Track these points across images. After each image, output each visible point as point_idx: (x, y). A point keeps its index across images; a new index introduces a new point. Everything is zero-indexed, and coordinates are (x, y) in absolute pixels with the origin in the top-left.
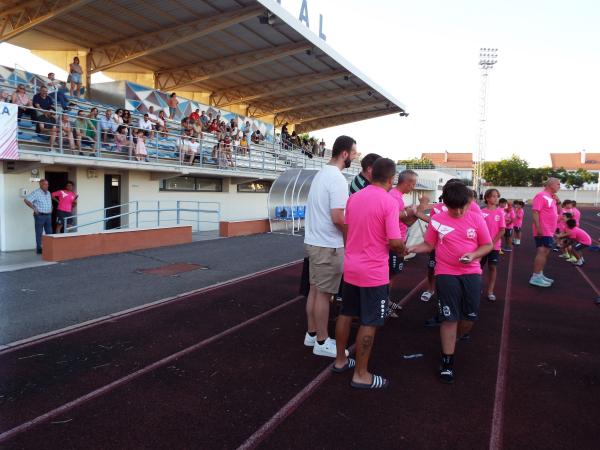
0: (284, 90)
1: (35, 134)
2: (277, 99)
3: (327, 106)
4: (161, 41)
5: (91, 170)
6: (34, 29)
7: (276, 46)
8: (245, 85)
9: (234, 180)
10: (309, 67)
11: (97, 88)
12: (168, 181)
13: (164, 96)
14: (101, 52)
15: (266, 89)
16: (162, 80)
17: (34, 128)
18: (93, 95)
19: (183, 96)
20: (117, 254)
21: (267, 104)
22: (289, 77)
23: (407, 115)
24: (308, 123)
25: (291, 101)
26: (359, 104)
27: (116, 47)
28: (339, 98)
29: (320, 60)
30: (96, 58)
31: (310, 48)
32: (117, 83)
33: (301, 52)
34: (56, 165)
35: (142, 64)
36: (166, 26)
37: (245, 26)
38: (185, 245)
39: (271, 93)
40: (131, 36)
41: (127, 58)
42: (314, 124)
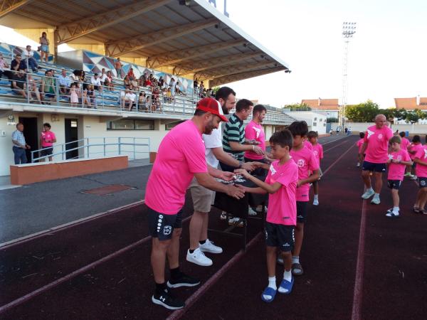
0: (200, 55)
1: (10, 89)
2: (195, 62)
3: (232, 66)
4: (108, 19)
5: (54, 115)
6: (13, 13)
7: (193, 22)
8: (171, 52)
9: (163, 121)
10: (217, 37)
11: (63, 55)
12: (114, 123)
13: (112, 61)
14: (65, 29)
15: (187, 55)
16: (111, 49)
17: (10, 85)
18: (59, 61)
19: (126, 61)
20: (70, 178)
21: (188, 66)
22: (202, 45)
23: (290, 72)
24: (219, 79)
25: (206, 63)
26: (255, 65)
27: (75, 25)
28: (240, 60)
29: (226, 32)
30: (61, 34)
31: (217, 24)
32: (76, 51)
33: (211, 26)
34: (25, 112)
35: (95, 38)
36: (111, 9)
37: (168, 7)
38: (122, 170)
39: (191, 57)
40: (85, 17)
41: (83, 33)
42: (223, 80)
